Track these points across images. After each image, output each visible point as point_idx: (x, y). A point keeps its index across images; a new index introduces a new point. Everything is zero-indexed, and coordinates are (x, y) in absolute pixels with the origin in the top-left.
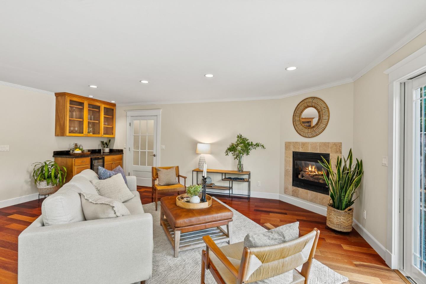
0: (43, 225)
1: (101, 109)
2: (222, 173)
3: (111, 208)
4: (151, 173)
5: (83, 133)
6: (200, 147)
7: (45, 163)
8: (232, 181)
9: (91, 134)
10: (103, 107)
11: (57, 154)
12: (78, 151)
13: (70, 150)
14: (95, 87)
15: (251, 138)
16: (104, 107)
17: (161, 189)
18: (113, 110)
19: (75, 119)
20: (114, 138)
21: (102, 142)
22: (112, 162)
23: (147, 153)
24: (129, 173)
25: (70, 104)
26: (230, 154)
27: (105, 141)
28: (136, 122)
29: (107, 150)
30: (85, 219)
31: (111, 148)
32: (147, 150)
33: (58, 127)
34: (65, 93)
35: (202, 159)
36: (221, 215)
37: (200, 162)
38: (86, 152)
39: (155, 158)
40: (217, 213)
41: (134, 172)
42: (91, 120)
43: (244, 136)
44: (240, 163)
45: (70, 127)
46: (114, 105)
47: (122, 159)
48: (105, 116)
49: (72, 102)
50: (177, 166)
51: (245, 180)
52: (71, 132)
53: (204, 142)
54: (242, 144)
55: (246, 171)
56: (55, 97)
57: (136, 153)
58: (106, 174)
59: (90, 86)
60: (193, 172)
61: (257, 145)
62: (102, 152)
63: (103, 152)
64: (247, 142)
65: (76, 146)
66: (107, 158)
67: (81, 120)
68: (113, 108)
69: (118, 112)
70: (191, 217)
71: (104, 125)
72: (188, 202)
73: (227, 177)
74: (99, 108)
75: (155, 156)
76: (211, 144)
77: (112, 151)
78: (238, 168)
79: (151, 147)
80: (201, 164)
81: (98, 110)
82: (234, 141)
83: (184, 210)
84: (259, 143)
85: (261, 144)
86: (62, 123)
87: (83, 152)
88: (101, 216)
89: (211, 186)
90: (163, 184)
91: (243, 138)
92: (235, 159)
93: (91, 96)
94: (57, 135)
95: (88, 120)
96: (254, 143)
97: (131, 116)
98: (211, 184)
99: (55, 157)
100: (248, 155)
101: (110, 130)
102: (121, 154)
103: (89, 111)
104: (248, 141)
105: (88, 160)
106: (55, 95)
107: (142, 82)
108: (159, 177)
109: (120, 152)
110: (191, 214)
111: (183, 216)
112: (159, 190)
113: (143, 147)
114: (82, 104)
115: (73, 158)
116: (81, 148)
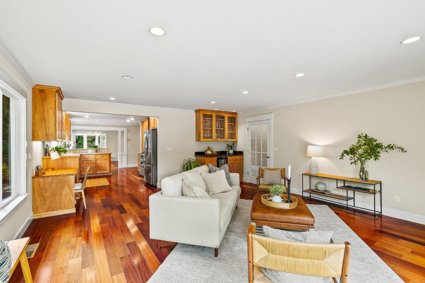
0: (162, 194)
1: (225, 118)
2: (337, 180)
3: (192, 190)
4: (258, 172)
5: (212, 138)
6: (311, 150)
7: (189, 160)
8: (354, 191)
9: (219, 138)
10: (226, 116)
11: (197, 154)
12: (209, 152)
13: (204, 151)
14: (214, 102)
15: (382, 139)
16: (228, 117)
17: (262, 188)
18: (235, 118)
19: (208, 128)
20: (236, 142)
21: (228, 145)
22: (233, 162)
23: (262, 154)
24: (248, 172)
25: (203, 117)
26: (347, 157)
27: (230, 144)
28: (253, 127)
29: (231, 152)
30: (183, 195)
31: (235, 150)
32: (262, 153)
33: (197, 135)
34: (200, 109)
35: (313, 162)
36: (299, 218)
37: (311, 166)
38: (215, 153)
39: (268, 159)
40: (294, 215)
41: (252, 171)
42: (219, 127)
43: (370, 135)
44: (362, 170)
45: (204, 134)
46: (236, 114)
47: (242, 160)
48: (229, 124)
49: (205, 116)
50: (283, 168)
51: (371, 191)
52: (204, 138)
53: (315, 144)
54: (366, 146)
55: (371, 179)
56: (195, 113)
57: (253, 154)
58: (213, 169)
59: (211, 102)
60: (303, 175)
61: (391, 147)
62: (227, 153)
63: (229, 154)
64: (375, 143)
65: (209, 149)
66: (229, 158)
67: (211, 128)
68: (235, 116)
69: (239, 119)
70: (265, 213)
71: (228, 131)
72: (271, 200)
73: (346, 185)
74: (223, 117)
75: (268, 158)
76: (324, 146)
77: (236, 153)
78: (360, 176)
79: (265, 149)
80: (312, 168)
81: (223, 119)
82: (354, 142)
83: (264, 206)
84: (394, 145)
85: (396, 146)
86: (199, 131)
87: (213, 153)
88: (188, 195)
89: (325, 194)
90: (266, 184)
91: (369, 138)
92: (351, 164)
93: (216, 109)
94: (196, 141)
95: (216, 127)
96: (385, 144)
97: (249, 122)
98: (326, 191)
99: (196, 156)
100: (377, 160)
101: (233, 135)
102: (242, 155)
103: (217, 121)
104: (377, 142)
105: (215, 159)
106: (195, 112)
107: (243, 93)
108: (264, 177)
109: (241, 153)
110: (266, 211)
111: (258, 211)
112: (261, 189)
113: (259, 150)
114: (211, 116)
115: (205, 157)
116: (212, 150)
